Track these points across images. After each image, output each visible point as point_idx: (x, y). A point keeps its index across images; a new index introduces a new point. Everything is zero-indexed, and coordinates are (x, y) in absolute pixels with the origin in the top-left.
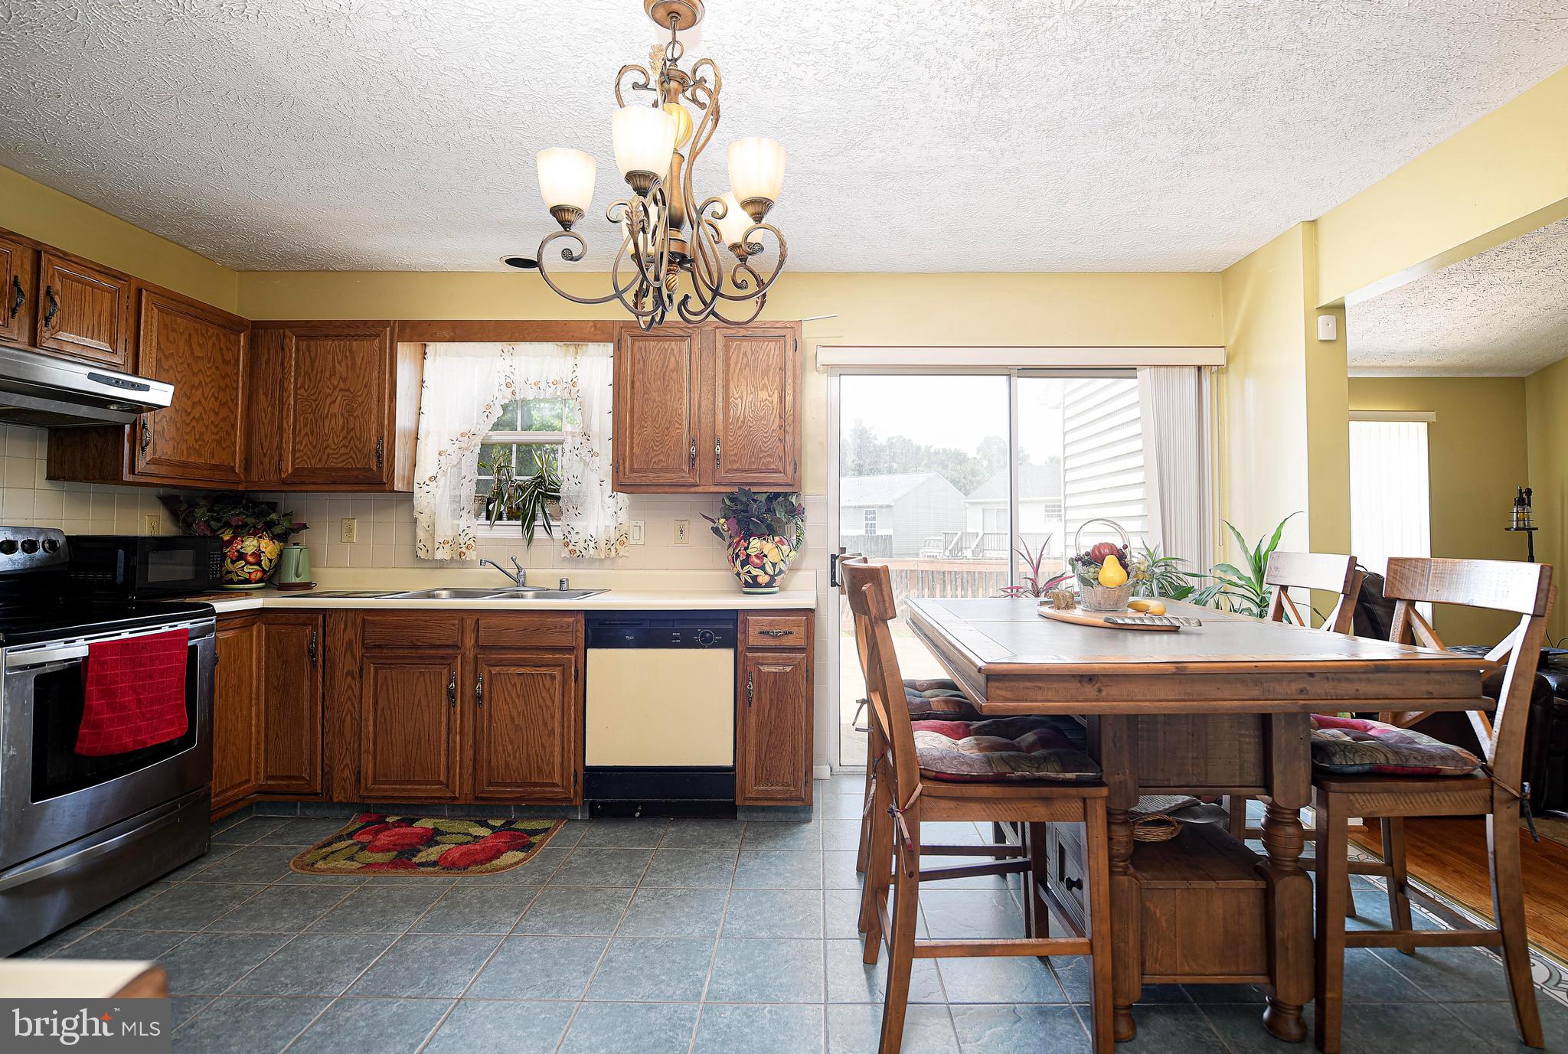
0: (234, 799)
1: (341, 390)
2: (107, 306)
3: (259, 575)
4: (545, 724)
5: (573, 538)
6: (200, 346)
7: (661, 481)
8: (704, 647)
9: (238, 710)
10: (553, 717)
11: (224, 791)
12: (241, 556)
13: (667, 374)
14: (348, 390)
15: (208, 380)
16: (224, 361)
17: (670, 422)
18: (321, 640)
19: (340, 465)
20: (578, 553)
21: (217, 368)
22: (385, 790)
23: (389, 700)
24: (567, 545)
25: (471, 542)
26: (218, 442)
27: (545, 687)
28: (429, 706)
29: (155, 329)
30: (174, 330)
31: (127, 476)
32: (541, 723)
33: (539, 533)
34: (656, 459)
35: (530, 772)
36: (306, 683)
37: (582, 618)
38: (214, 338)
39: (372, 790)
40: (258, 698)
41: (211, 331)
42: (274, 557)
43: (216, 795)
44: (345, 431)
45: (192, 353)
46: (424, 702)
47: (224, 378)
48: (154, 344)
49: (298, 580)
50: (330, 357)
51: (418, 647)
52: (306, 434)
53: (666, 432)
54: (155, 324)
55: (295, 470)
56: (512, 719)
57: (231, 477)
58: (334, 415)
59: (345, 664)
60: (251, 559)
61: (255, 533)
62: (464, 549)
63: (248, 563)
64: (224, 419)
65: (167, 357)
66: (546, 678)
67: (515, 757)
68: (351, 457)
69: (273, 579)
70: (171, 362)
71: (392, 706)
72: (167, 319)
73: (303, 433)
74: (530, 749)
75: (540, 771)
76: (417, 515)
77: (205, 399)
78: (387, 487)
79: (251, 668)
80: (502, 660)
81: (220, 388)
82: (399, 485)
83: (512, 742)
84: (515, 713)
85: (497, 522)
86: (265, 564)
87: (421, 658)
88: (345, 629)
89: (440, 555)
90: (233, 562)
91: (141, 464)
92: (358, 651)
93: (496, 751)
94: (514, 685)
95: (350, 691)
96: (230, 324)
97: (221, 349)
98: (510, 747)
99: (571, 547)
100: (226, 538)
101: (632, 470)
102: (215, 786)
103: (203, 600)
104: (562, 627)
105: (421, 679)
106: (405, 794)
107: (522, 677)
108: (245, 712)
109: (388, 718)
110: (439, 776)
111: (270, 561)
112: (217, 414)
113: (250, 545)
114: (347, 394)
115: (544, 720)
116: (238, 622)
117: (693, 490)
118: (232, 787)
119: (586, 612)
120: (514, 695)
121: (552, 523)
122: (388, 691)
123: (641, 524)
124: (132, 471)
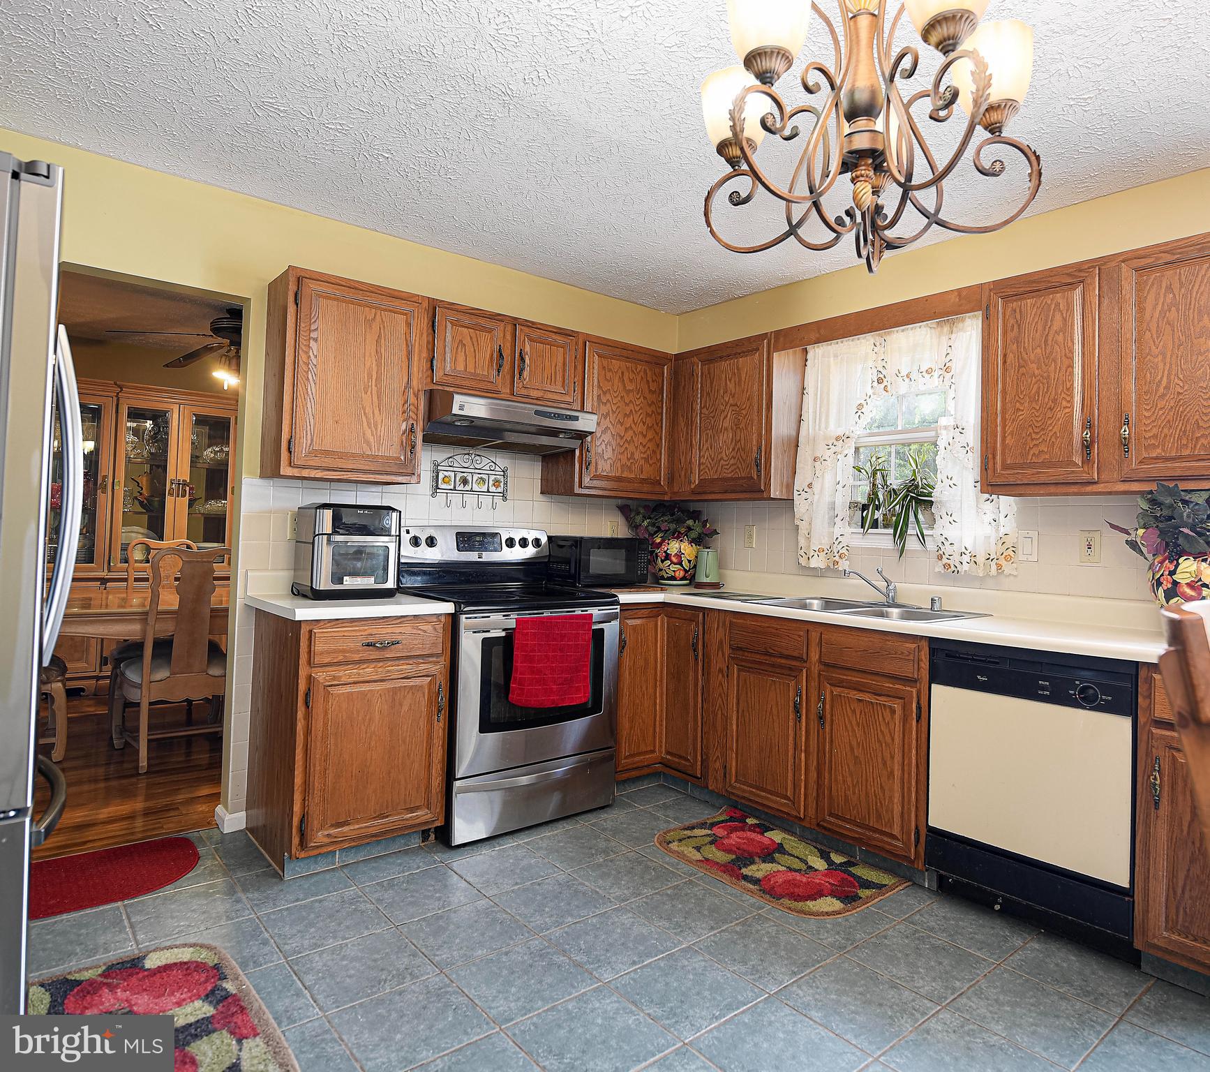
0: (640, 765)
1: (731, 405)
2: (560, 359)
3: (682, 574)
4: (885, 764)
5: (947, 549)
6: (631, 381)
7: (1043, 479)
8: (1084, 708)
9: (644, 688)
10: (892, 757)
11: (631, 756)
12: (668, 557)
13: (1050, 338)
14: (736, 405)
15: (637, 408)
16: (650, 391)
17: (1054, 401)
18: (701, 637)
19: (730, 475)
20: (953, 568)
21: (645, 398)
22: (744, 791)
23: (748, 703)
24: (940, 558)
25: (844, 551)
26: (646, 460)
27: (884, 719)
28: (778, 716)
29: (596, 372)
30: (610, 370)
31: (577, 490)
32: (880, 760)
33: (912, 543)
34: (1036, 451)
35: (869, 813)
36: (691, 673)
37: (925, 645)
38: (642, 373)
39: (734, 788)
40: (661, 681)
41: (639, 367)
42: (692, 558)
43: (626, 758)
44: (733, 444)
45: (625, 387)
46: (775, 712)
47: (650, 405)
48: (596, 383)
49: (708, 580)
50: (724, 376)
51: (771, 655)
52: (707, 449)
53: (1049, 414)
54: (596, 367)
55: (700, 480)
56: (852, 749)
57: (657, 489)
58: (726, 429)
59: (718, 663)
60: (674, 560)
61: (677, 536)
62: (837, 558)
63: (672, 563)
64: (650, 440)
65: (605, 393)
66: (885, 710)
67: (854, 793)
68: (738, 467)
69: (691, 579)
70: (608, 396)
71: (750, 710)
72: (605, 363)
73: (705, 448)
74: (869, 787)
75: (879, 817)
76: (797, 522)
77: (635, 424)
78: (765, 495)
79: (656, 654)
80: (842, 681)
81: (647, 414)
82: (775, 492)
83: (851, 775)
84: (854, 743)
85: (871, 531)
86: (686, 564)
87: (773, 666)
88: (718, 628)
89: (814, 563)
90: (662, 561)
91: (586, 480)
92: (727, 651)
93: (836, 780)
94: (854, 711)
95: (721, 688)
96: (655, 360)
97: (648, 381)
98: (849, 779)
99: (945, 561)
100: (658, 540)
101: (1005, 467)
102: (625, 750)
103: (613, 591)
104: (902, 653)
105: (773, 687)
106: (759, 800)
107: (861, 704)
108: (651, 691)
109: (747, 719)
110: (787, 791)
111: (689, 561)
112: (645, 436)
113: (674, 547)
114: (734, 408)
115: (883, 759)
116: (646, 612)
117: (1089, 489)
118: (640, 754)
119: (932, 640)
120: (854, 723)
121: (925, 532)
122: (747, 694)
123: (1034, 534)
124: (580, 486)
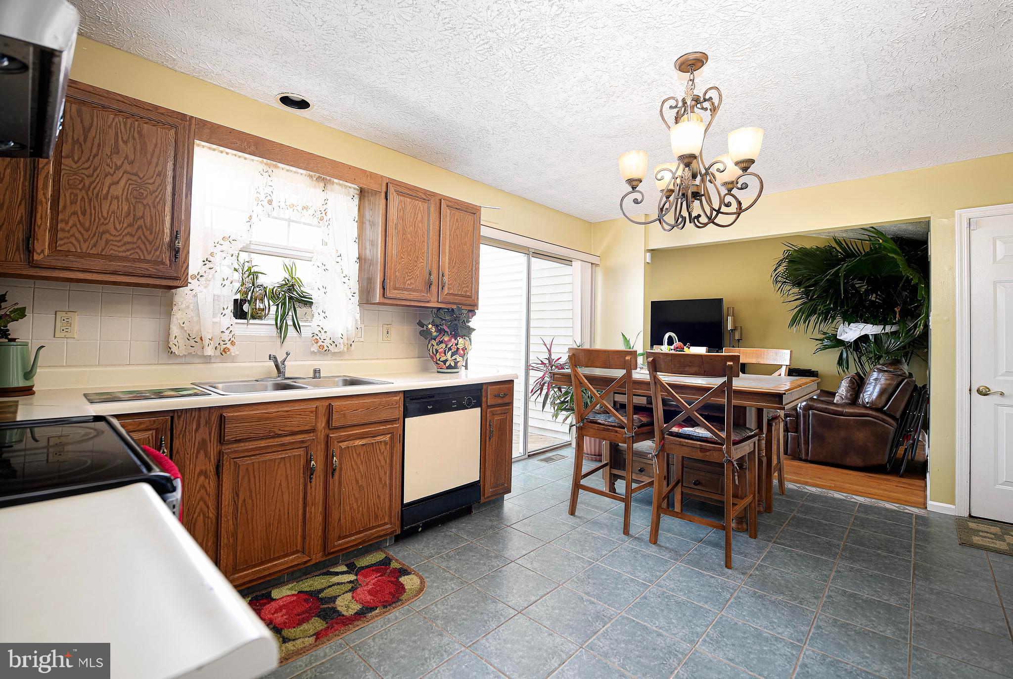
1: (125, 172)
4: (380, 480)
8: (468, 408)
10: (385, 473)
13: (416, 224)
14: (136, 175)
17: (417, 257)
19: (124, 254)
20: (326, 348)
23: (251, 491)
27: (380, 451)
28: (288, 487)
32: (377, 480)
34: (409, 282)
35: (369, 520)
37: (402, 395)
44: (131, 218)
46: (284, 484)
50: (112, 132)
51: (279, 436)
52: (75, 213)
53: (415, 264)
56: (357, 482)
58: (115, 199)
66: (381, 445)
67: (358, 512)
68: (139, 247)
71: (254, 495)
73: (69, 211)
74: (369, 502)
75: (377, 516)
80: (350, 435)
83: (357, 501)
84: (359, 477)
85: (251, 321)
88: (197, 430)
92: (213, 449)
93: (344, 511)
94: (359, 455)
95: (203, 491)
98: (355, 505)
99: (320, 343)
104: (393, 404)
105: (282, 465)
106: (267, 573)
107: (364, 447)
109: (249, 507)
110: (297, 546)
114: (134, 178)
115: (379, 477)
117: (427, 305)
119: (404, 392)
120: (359, 462)
121: (301, 324)
122: (249, 481)
